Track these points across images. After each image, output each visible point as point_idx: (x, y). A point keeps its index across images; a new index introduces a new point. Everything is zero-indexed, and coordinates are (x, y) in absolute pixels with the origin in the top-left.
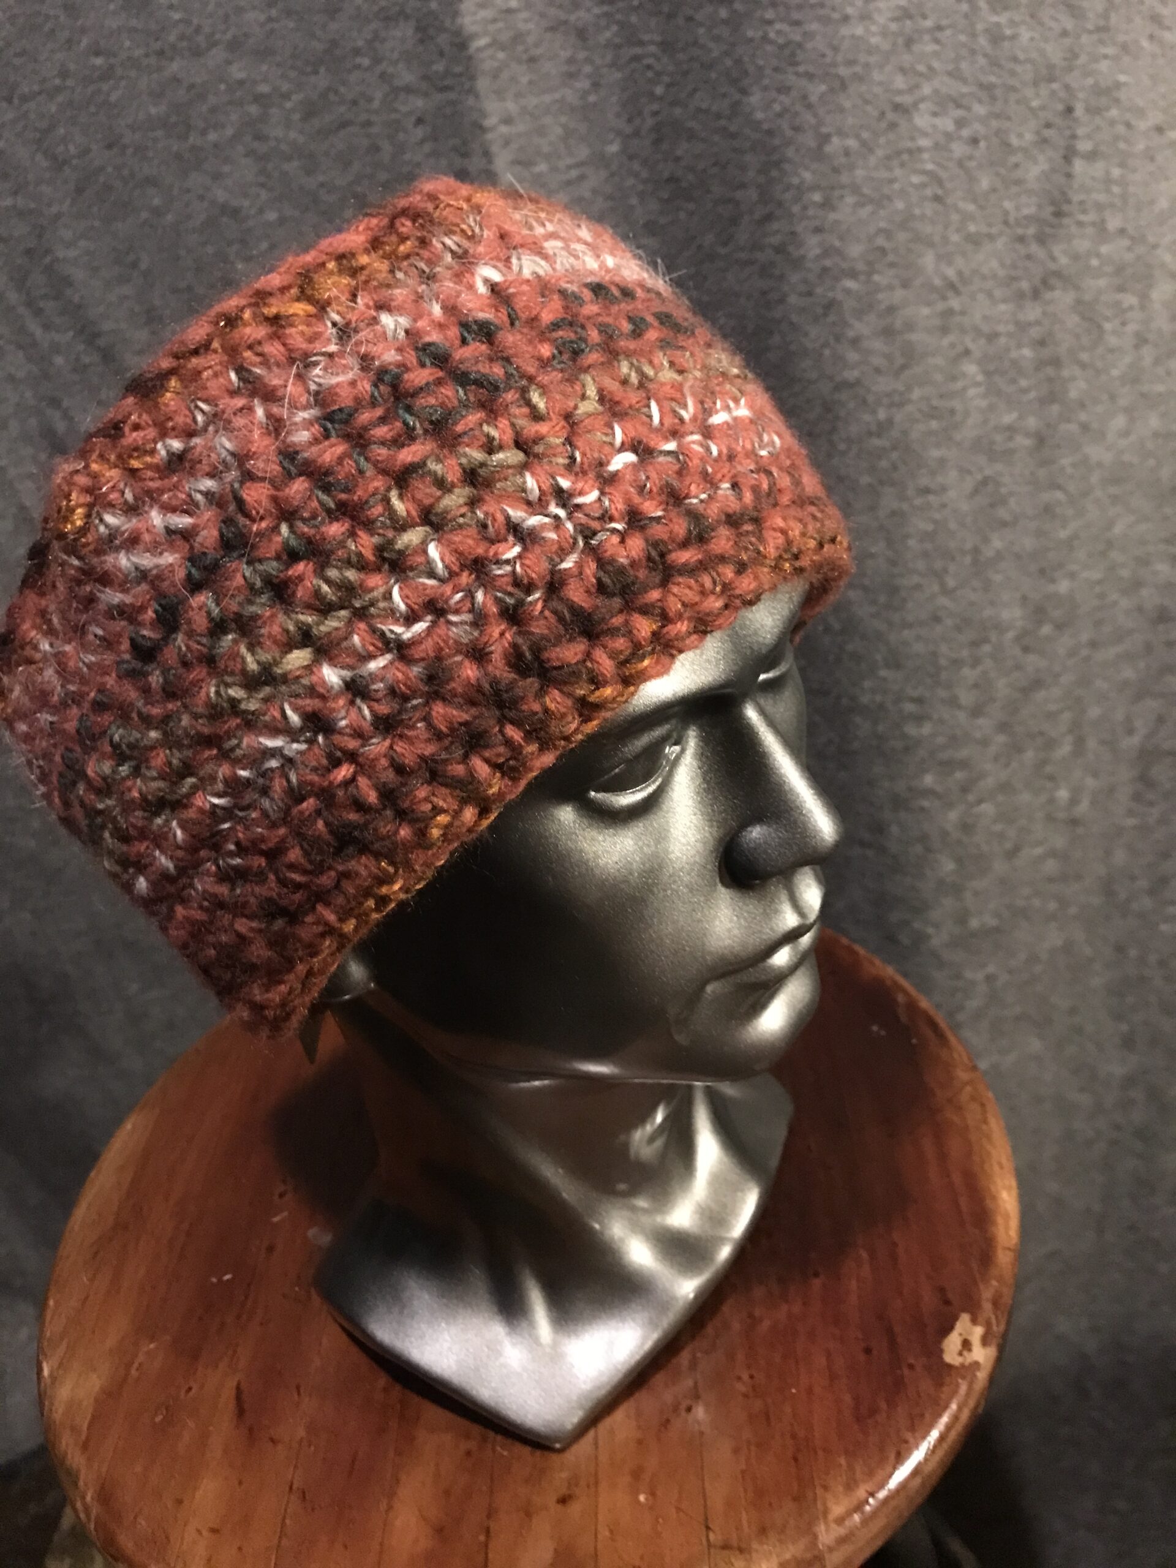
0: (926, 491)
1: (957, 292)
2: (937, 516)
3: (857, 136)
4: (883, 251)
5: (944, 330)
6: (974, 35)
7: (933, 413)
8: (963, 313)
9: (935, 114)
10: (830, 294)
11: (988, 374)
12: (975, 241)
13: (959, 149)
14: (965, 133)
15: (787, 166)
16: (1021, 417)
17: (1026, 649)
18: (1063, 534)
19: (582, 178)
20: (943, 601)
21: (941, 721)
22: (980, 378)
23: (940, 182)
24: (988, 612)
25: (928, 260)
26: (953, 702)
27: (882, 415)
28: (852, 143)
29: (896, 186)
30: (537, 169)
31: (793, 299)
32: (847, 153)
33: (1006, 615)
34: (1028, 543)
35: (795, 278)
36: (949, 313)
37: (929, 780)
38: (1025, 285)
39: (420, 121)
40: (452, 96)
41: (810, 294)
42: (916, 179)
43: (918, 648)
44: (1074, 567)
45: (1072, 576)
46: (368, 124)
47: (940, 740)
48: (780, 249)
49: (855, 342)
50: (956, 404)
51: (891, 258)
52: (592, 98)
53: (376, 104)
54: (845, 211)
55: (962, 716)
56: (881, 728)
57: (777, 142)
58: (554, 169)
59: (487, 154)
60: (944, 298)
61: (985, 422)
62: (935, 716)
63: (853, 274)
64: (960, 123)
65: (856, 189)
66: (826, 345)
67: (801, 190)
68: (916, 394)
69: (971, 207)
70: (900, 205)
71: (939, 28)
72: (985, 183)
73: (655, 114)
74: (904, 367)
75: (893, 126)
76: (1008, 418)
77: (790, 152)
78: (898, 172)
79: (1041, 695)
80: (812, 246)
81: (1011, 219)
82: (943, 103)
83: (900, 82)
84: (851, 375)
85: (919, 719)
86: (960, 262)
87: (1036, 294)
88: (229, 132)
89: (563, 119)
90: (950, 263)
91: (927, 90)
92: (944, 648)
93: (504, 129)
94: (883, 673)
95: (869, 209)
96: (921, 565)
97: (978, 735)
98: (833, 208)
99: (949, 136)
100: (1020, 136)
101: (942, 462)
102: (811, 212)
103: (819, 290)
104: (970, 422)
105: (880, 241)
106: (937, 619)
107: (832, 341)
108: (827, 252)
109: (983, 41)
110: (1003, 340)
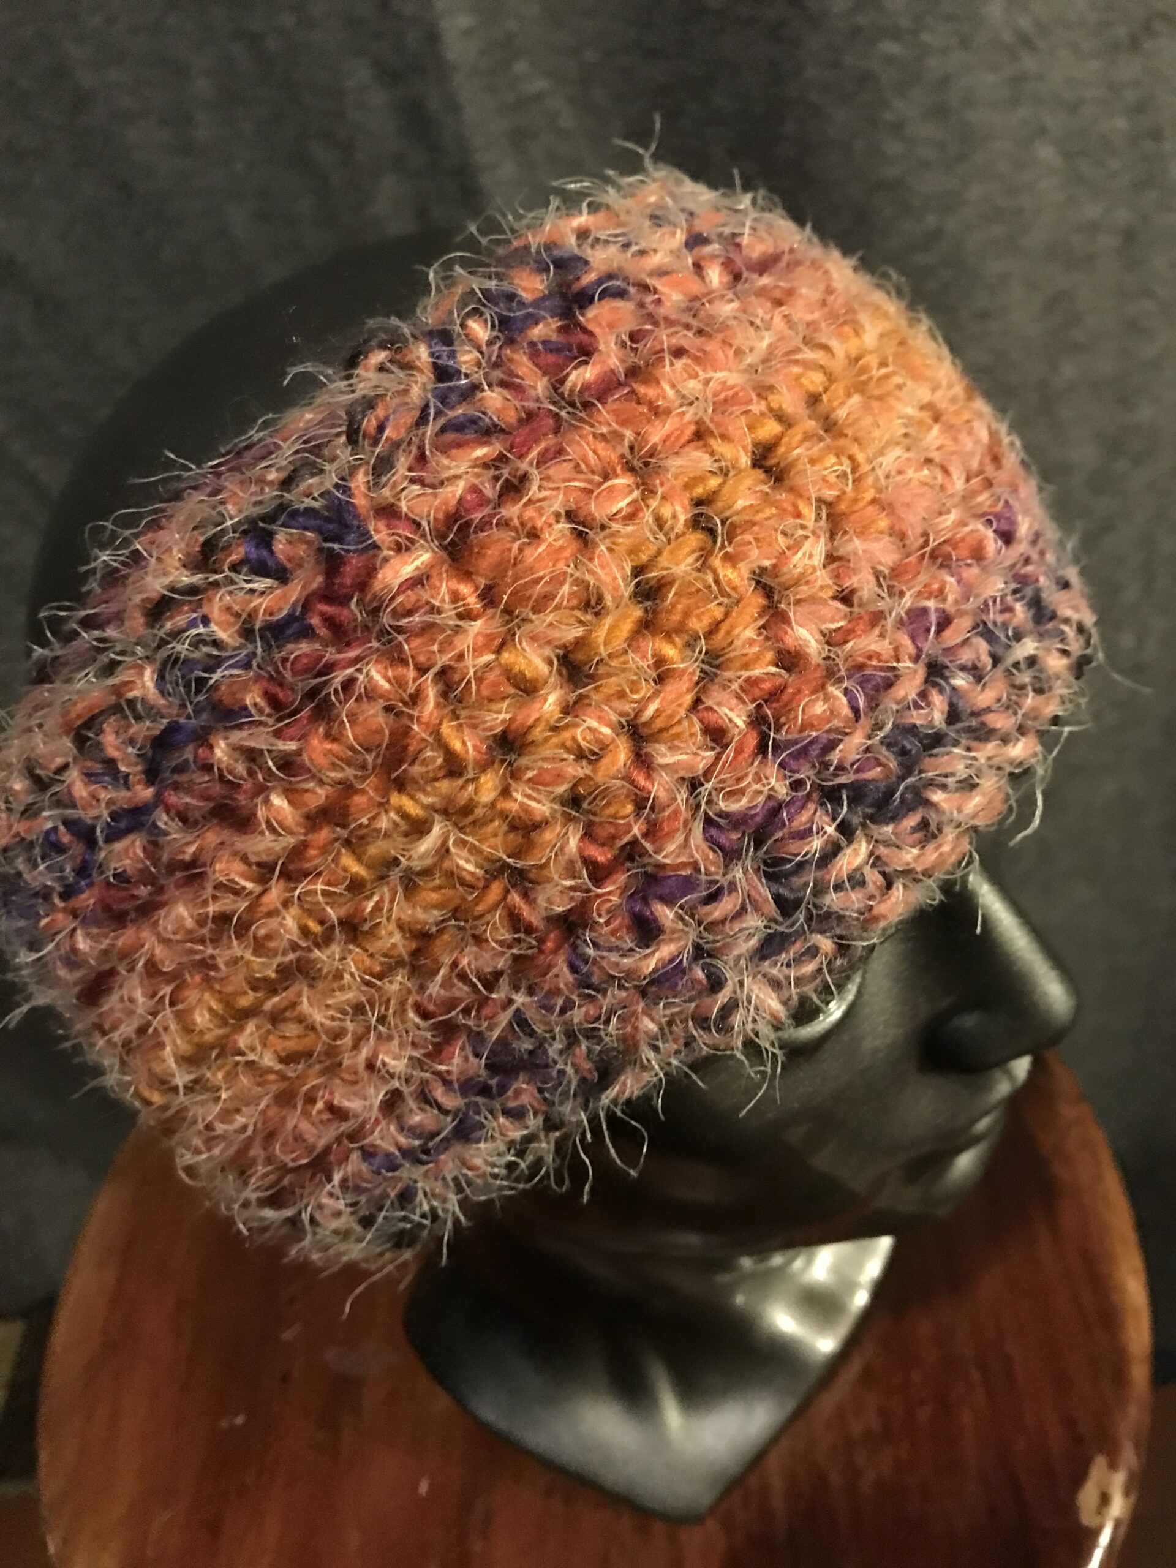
1: (1034, 49)
5: (1014, 102)
8: (1039, 77)
10: (860, 64)
11: (1067, 155)
22: (1057, 163)
27: (931, 220)
31: (811, 72)
36: (1020, 79)
38: (1120, 32)
49: (897, 128)
60: (1015, 58)
63: (895, 34)
68: (975, 192)
74: (961, 156)
76: (1092, 211)
87: (1134, 44)
90: (1025, 11)
101: (1004, 277)
103: (848, 59)
104: (1042, 221)
110: (1089, 109)
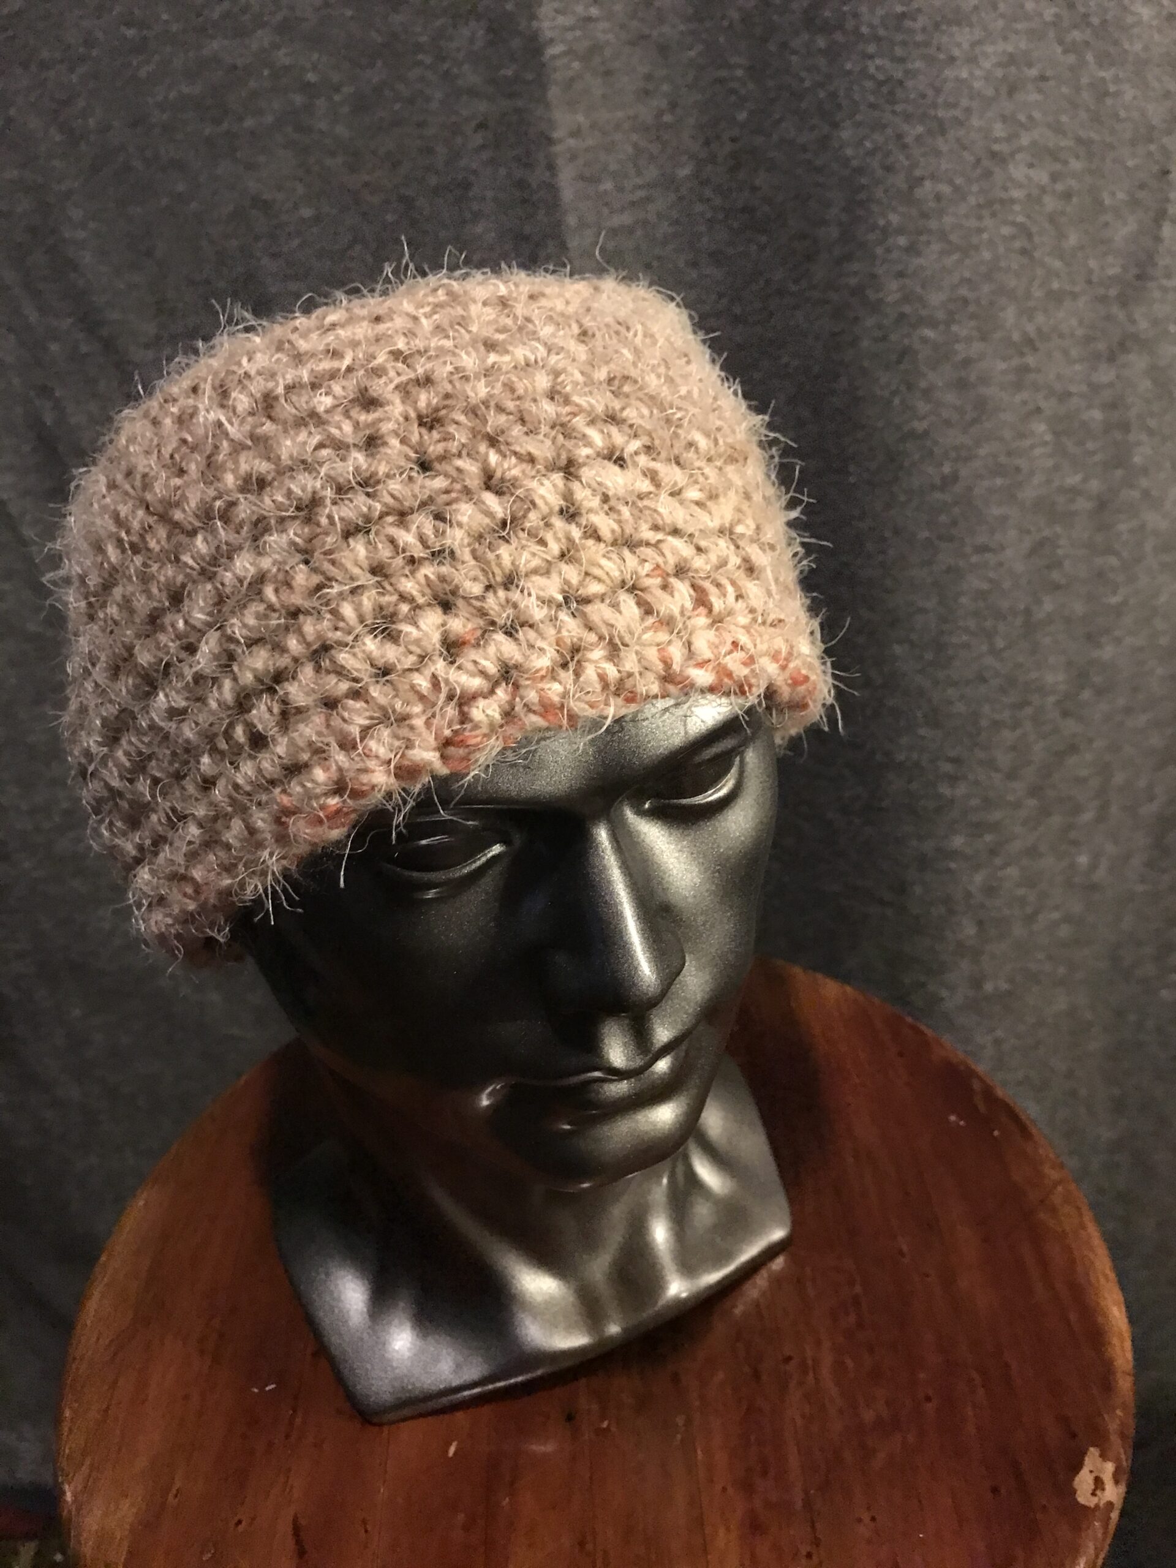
0: (983, 549)
1: (1035, 349)
2: (992, 575)
3: (951, 182)
4: (965, 301)
5: (1018, 386)
6: (1078, 89)
7: (998, 470)
8: (1038, 371)
9: (1031, 166)
10: (906, 341)
11: (1058, 434)
12: (1057, 298)
13: (1050, 203)
14: (1059, 187)
15: (875, 208)
16: (1085, 480)
17: (1065, 714)
18: (1114, 600)
19: (648, 199)
20: (989, 661)
21: (977, 783)
22: (1048, 437)
23: (1030, 236)
24: (1034, 675)
25: (1009, 315)
26: (991, 764)
27: (947, 468)
28: (945, 189)
29: (985, 236)
30: (602, 188)
31: (865, 343)
32: (938, 197)
33: (1050, 678)
34: (1079, 608)
35: (870, 322)
36: (1025, 369)
37: (958, 842)
38: (1101, 346)
39: (482, 126)
40: (520, 103)
41: (884, 338)
42: (1006, 231)
43: (960, 707)
44: (1117, 633)
45: (1118, 641)
46: (420, 125)
47: (974, 802)
48: (858, 291)
49: (927, 393)
50: (1021, 462)
51: (972, 308)
52: (668, 118)
53: (434, 105)
54: (930, 257)
55: (997, 777)
56: (914, 786)
57: (864, 181)
58: (620, 189)
59: (551, 167)
60: (1022, 354)
61: (1048, 482)
62: (971, 777)
63: (933, 323)
64: (1055, 177)
65: (943, 235)
66: (894, 393)
67: (885, 232)
68: (984, 450)
69: (1057, 264)
70: (987, 255)
71: (1043, 78)
72: (1073, 239)
73: (733, 140)
74: (975, 421)
75: (988, 174)
76: (1073, 480)
77: (879, 193)
78: (988, 222)
79: (1072, 760)
80: (892, 291)
81: (1095, 279)
82: (1041, 153)
83: (999, 130)
84: (919, 426)
85: (953, 780)
86: (1040, 318)
87: (1112, 356)
88: (269, 119)
89: (635, 137)
90: (1030, 319)
91: (1025, 140)
92: (986, 709)
93: (572, 142)
94: (922, 731)
95: (955, 257)
96: (971, 623)
97: (1011, 798)
98: (919, 254)
99: (1043, 190)
100: (1113, 194)
101: (1004, 519)
102: (895, 255)
103: (894, 337)
104: (1036, 481)
105: (964, 291)
106: (984, 680)
107: (903, 388)
108: (907, 299)
109: (1086, 96)
110: (1075, 401)
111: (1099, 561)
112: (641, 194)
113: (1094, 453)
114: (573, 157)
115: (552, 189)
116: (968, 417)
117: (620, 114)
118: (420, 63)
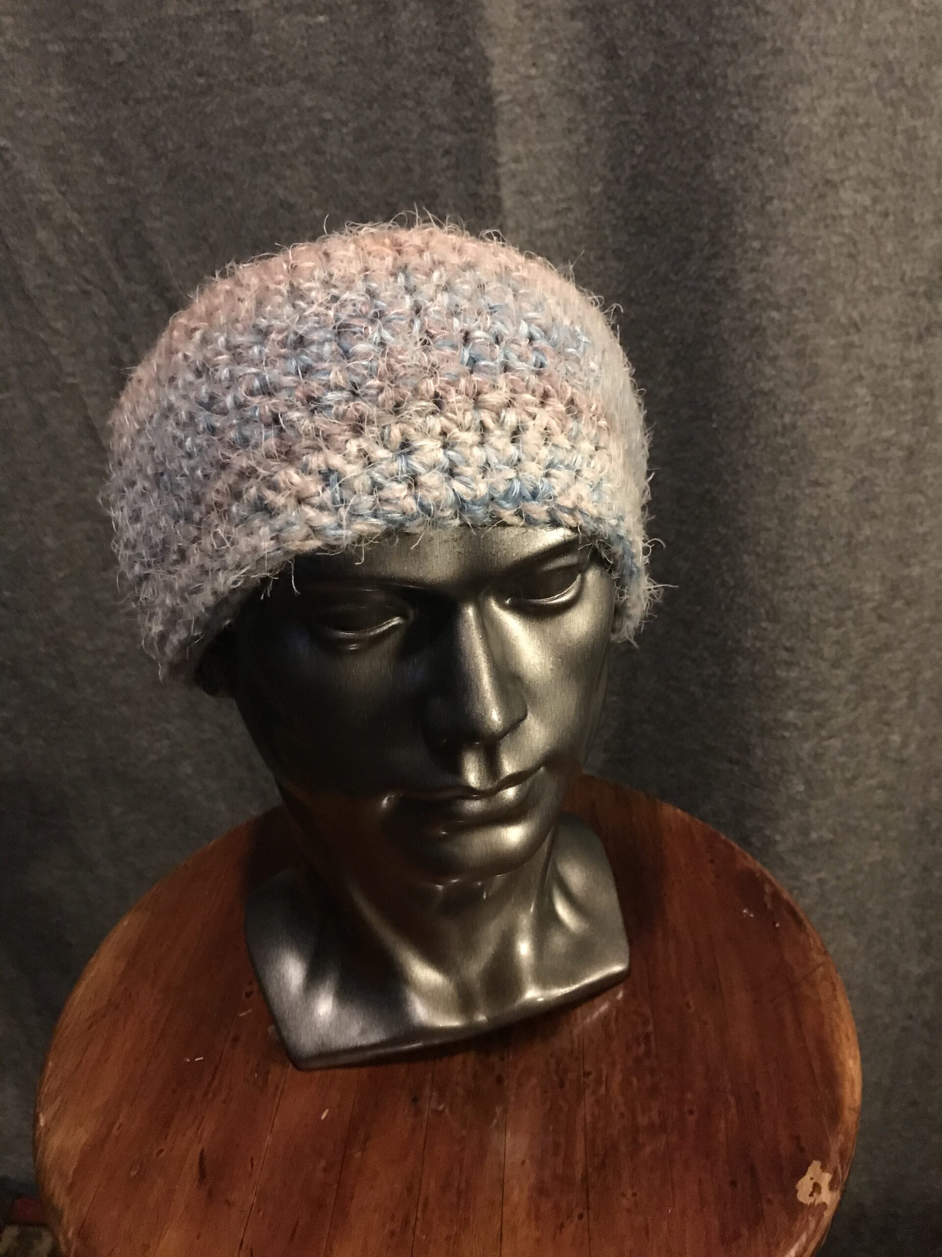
0: (816, 483)
1: (858, 330)
2: (822, 504)
3: (793, 201)
4: (804, 292)
5: (845, 358)
6: (895, 133)
7: (827, 423)
8: (861, 346)
9: (857, 191)
10: (757, 321)
11: (876, 397)
12: (877, 291)
13: (872, 220)
14: (878, 208)
15: (736, 219)
16: (897, 434)
17: (881, 618)
18: (920, 530)
19: (569, 209)
20: (819, 572)
21: (807, 668)
22: (868, 399)
23: (855, 244)
24: (854, 585)
25: (838, 304)
26: (818, 654)
27: (787, 419)
28: (789, 206)
29: (820, 243)
30: (534, 199)
31: (726, 322)
32: (784, 212)
33: (868, 589)
34: (892, 533)
35: (730, 305)
36: (852, 345)
37: (791, 715)
38: (912, 330)
39: (447, 152)
40: (475, 136)
41: (741, 319)
42: (836, 239)
43: (795, 607)
44: (925, 557)
45: (924, 563)
47: (805, 683)
48: (722, 281)
49: (773, 360)
50: (849, 419)
51: (809, 297)
52: (585, 150)
53: (414, 136)
54: (778, 257)
55: (824, 666)
56: (757, 668)
57: (729, 199)
58: (548, 200)
59: (497, 184)
60: (848, 334)
61: (869, 434)
62: (803, 663)
63: (778, 307)
64: (875, 200)
65: (788, 242)
66: (749, 359)
67: (744, 237)
68: (816, 407)
69: (877, 265)
70: (820, 257)
71: (868, 125)
72: (890, 248)
73: (633, 167)
74: (810, 384)
75: (822, 196)
76: (888, 433)
77: (739, 207)
78: (822, 232)
79: (887, 656)
80: (747, 282)
81: (907, 279)
82: (865, 182)
83: (832, 163)
84: (766, 386)
85: (789, 665)
86: (863, 306)
87: (920, 338)
89: (561, 163)
90: (855, 307)
91: (852, 171)
92: (816, 609)
93: (513, 166)
94: (764, 625)
95: (796, 258)
96: (804, 541)
97: (835, 683)
98: (768, 254)
99: (866, 209)
100: (922, 215)
101: (831, 462)
102: (750, 255)
103: (748, 317)
104: (857, 432)
105: (802, 284)
106: (814, 587)
107: (754, 357)
108: (759, 288)
109: (900, 138)
110: (890, 371)
111: (909, 499)
112: (563, 205)
113: (905, 413)
114: (514, 176)
115: (498, 200)
116: (805, 380)
117: (549, 146)
118: (405, 107)
